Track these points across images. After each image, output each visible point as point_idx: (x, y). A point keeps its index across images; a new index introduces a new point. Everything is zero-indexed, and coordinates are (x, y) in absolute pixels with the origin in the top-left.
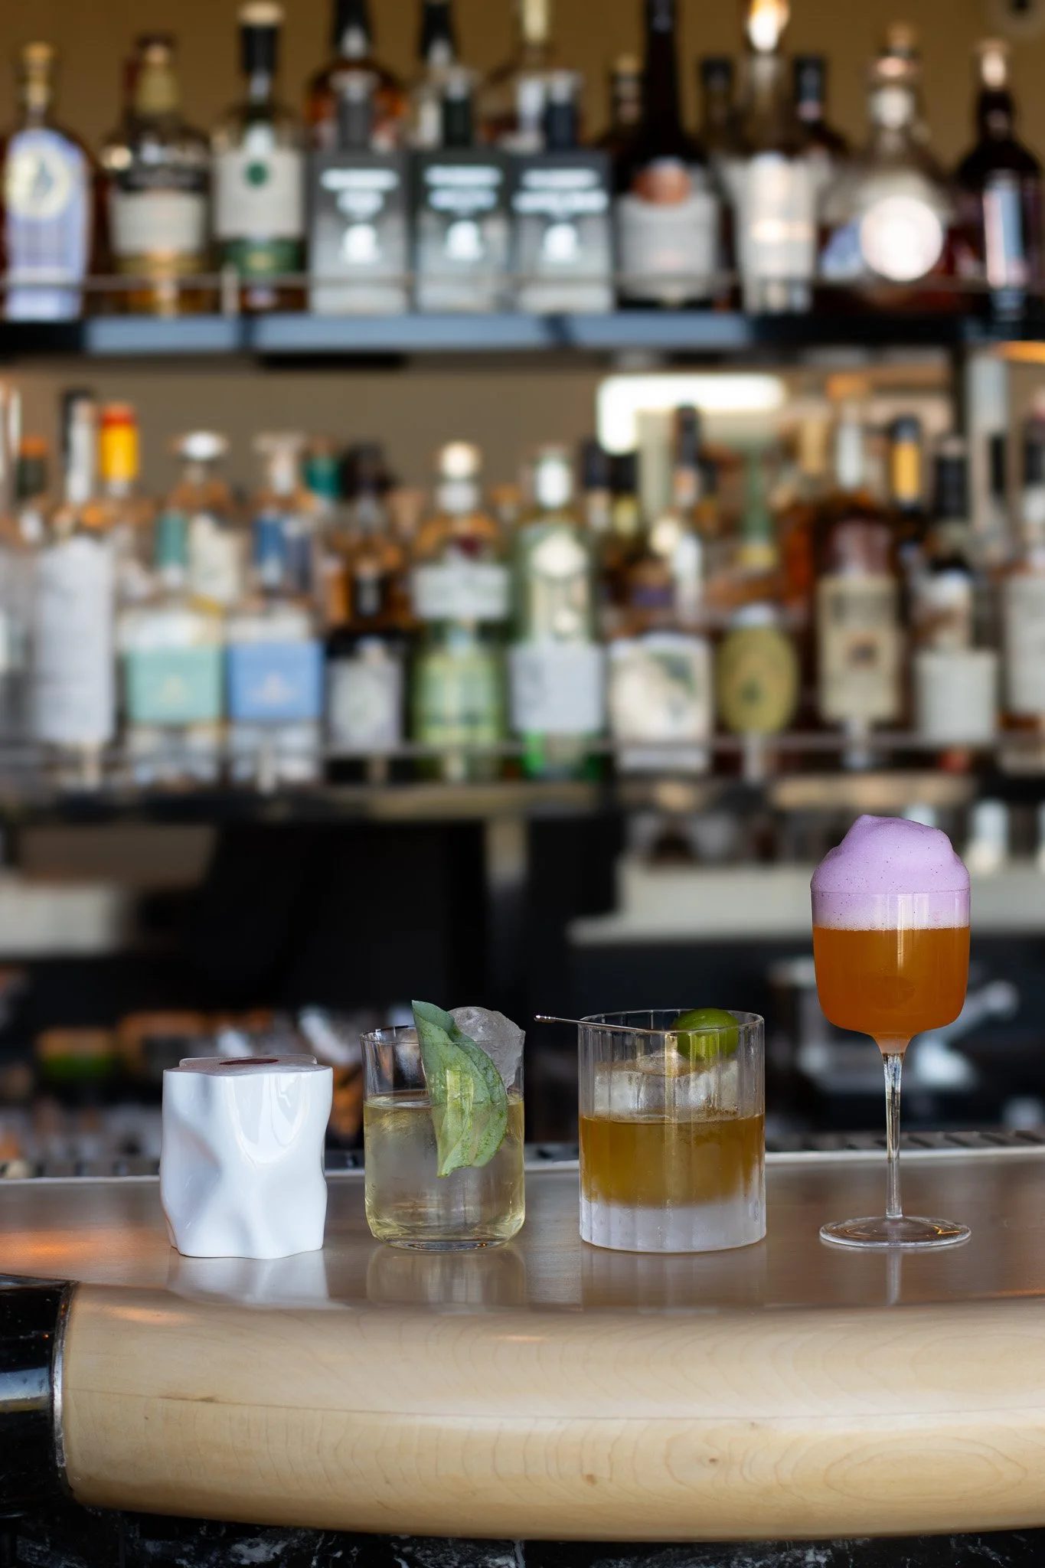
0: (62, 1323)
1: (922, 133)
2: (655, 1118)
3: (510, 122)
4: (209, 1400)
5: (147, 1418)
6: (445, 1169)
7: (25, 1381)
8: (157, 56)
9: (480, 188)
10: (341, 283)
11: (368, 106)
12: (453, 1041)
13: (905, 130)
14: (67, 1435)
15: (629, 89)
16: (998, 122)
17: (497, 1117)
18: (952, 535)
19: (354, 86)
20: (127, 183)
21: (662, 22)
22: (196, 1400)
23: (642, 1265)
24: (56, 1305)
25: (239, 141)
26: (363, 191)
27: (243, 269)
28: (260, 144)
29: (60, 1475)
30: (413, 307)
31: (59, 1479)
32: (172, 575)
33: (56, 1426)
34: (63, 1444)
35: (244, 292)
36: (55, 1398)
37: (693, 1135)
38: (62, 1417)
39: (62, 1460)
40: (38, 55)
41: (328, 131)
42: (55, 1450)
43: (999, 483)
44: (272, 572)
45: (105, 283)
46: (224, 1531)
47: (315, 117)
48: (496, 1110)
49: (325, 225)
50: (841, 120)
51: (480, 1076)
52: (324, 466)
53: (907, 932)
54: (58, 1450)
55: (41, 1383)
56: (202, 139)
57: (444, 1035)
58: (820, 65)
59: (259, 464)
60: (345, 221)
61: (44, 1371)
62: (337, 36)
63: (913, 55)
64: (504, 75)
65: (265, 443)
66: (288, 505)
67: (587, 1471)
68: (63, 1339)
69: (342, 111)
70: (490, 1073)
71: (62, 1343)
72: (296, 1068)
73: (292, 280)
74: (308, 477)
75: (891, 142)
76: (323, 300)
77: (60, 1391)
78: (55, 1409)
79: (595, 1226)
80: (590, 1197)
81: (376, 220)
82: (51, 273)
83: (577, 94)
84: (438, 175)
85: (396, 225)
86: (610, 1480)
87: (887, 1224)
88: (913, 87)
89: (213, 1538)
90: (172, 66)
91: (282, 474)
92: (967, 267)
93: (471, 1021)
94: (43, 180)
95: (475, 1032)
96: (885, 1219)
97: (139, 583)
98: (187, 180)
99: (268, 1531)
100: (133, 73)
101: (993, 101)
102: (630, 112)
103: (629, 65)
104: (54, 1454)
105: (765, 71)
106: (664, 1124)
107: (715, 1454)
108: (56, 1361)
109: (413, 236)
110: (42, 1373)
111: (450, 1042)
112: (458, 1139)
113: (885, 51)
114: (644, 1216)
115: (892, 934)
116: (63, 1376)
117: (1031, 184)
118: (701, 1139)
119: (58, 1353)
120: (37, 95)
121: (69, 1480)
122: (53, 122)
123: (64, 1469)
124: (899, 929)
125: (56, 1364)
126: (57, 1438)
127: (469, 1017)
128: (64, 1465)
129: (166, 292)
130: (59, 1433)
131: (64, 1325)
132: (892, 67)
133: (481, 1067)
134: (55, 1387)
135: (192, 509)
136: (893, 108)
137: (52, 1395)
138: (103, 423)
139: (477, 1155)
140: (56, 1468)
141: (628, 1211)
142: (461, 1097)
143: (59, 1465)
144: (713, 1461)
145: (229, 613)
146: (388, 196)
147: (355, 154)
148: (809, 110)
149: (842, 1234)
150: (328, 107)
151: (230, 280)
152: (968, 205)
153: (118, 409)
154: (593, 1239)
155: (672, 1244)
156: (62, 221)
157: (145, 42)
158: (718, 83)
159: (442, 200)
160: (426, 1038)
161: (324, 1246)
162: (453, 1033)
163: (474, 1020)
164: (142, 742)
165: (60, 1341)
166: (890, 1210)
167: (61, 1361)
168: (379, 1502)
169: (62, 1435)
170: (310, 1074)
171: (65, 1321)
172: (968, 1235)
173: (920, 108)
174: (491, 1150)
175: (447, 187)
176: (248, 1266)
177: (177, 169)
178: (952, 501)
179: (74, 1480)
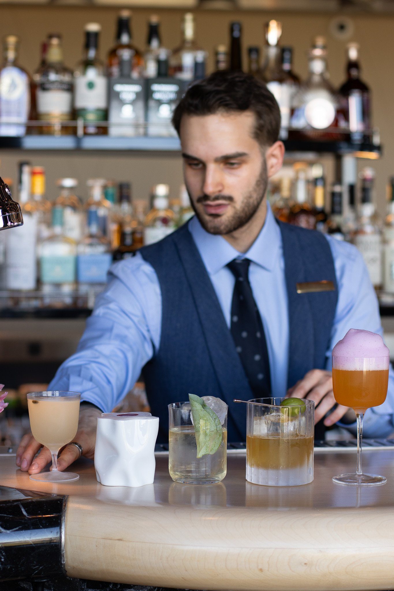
0: (64, 511)
1: (328, 76)
2: (276, 438)
3: (180, 68)
4: (119, 540)
5: (97, 546)
6: (200, 455)
7: (51, 532)
8: (55, 41)
9: (171, 92)
10: (120, 125)
11: (130, 61)
12: (203, 408)
13: (322, 75)
14: (66, 552)
15: (222, 57)
16: (354, 73)
17: (218, 436)
18: (336, 220)
19: (126, 54)
20: (44, 88)
21: (236, 34)
22: (116, 540)
23: (271, 490)
24: (62, 504)
25: (84, 73)
26: (129, 92)
27: (85, 120)
28: (92, 74)
29: (63, 566)
30: (146, 135)
31: (62, 568)
32: (58, 230)
33: (62, 548)
34: (64, 555)
35: (85, 127)
36: (62, 538)
37: (290, 444)
38: (64, 545)
39: (64, 561)
40: (12, 40)
41: (115, 70)
42: (62, 557)
43: (352, 202)
44: (94, 229)
45: (34, 123)
46: (119, 586)
47: (110, 65)
48: (218, 434)
49: (114, 104)
50: (298, 70)
51: (213, 421)
52: (111, 191)
53: (367, 372)
54: (63, 557)
55: (57, 533)
56: (71, 72)
57: (201, 406)
58: (291, 50)
59: (89, 189)
60: (122, 103)
61: (58, 528)
62: (119, 36)
63: (324, 48)
64: (177, 51)
65: (90, 182)
66: (99, 204)
67: (260, 567)
68: (65, 517)
69: (121, 63)
70: (216, 420)
71: (64, 518)
72: (146, 418)
73: (103, 124)
74: (106, 195)
75: (316, 79)
76: (114, 131)
77: (64, 535)
78: (62, 542)
79: (253, 476)
80: (251, 465)
81: (133, 103)
82: (14, 119)
83: (205, 59)
84: (156, 87)
85: (140, 104)
86: (268, 570)
87: (356, 476)
88: (324, 59)
89: (115, 589)
90: (60, 45)
91: (97, 194)
92: (342, 124)
93: (210, 401)
94: (13, 85)
95: (211, 405)
96: (356, 474)
97: (46, 232)
98: (65, 87)
99: (136, 586)
100: (45, 48)
101: (352, 65)
102: (223, 66)
103: (222, 49)
104: (61, 558)
105: (273, 52)
106: (279, 440)
107: (306, 562)
108: (62, 525)
109: (147, 108)
110: (57, 529)
111: (202, 409)
112: (205, 444)
113: (314, 47)
114: (271, 473)
115: (362, 372)
116: (65, 531)
117: (366, 95)
118: (293, 446)
119: (63, 522)
120: (11, 55)
121: (66, 567)
122: (16, 64)
123: (64, 564)
124: (364, 370)
125: (62, 526)
126: (62, 553)
127: (209, 400)
128: (64, 563)
129: (57, 126)
130: (63, 551)
131: (65, 511)
132: (318, 52)
133: (213, 418)
134: (62, 534)
135: (64, 205)
136: (318, 67)
137: (61, 537)
138: (33, 174)
139: (211, 450)
140: (61, 564)
141: (265, 471)
142: (206, 429)
143: (62, 563)
144: (305, 564)
145: (78, 243)
146: (137, 94)
147: (126, 79)
148: (286, 67)
149: (340, 480)
150: (115, 61)
151: (80, 123)
152: (343, 101)
153: (38, 169)
154: (252, 481)
155: (282, 483)
156: (19, 101)
157: (51, 37)
158: (254, 56)
159: (157, 96)
160: (194, 407)
161: (154, 482)
162: (204, 406)
163: (211, 401)
164: (47, 289)
165: (64, 517)
166: (358, 471)
167: (64, 525)
168: (183, 578)
169: (64, 552)
170: (151, 420)
171: (65, 510)
172: (386, 481)
173: (327, 67)
174: (216, 448)
175: (159, 92)
176: (127, 489)
177: (61, 83)
178: (337, 208)
179: (68, 568)
